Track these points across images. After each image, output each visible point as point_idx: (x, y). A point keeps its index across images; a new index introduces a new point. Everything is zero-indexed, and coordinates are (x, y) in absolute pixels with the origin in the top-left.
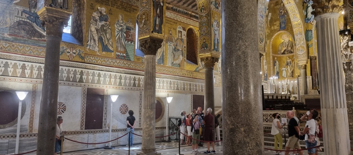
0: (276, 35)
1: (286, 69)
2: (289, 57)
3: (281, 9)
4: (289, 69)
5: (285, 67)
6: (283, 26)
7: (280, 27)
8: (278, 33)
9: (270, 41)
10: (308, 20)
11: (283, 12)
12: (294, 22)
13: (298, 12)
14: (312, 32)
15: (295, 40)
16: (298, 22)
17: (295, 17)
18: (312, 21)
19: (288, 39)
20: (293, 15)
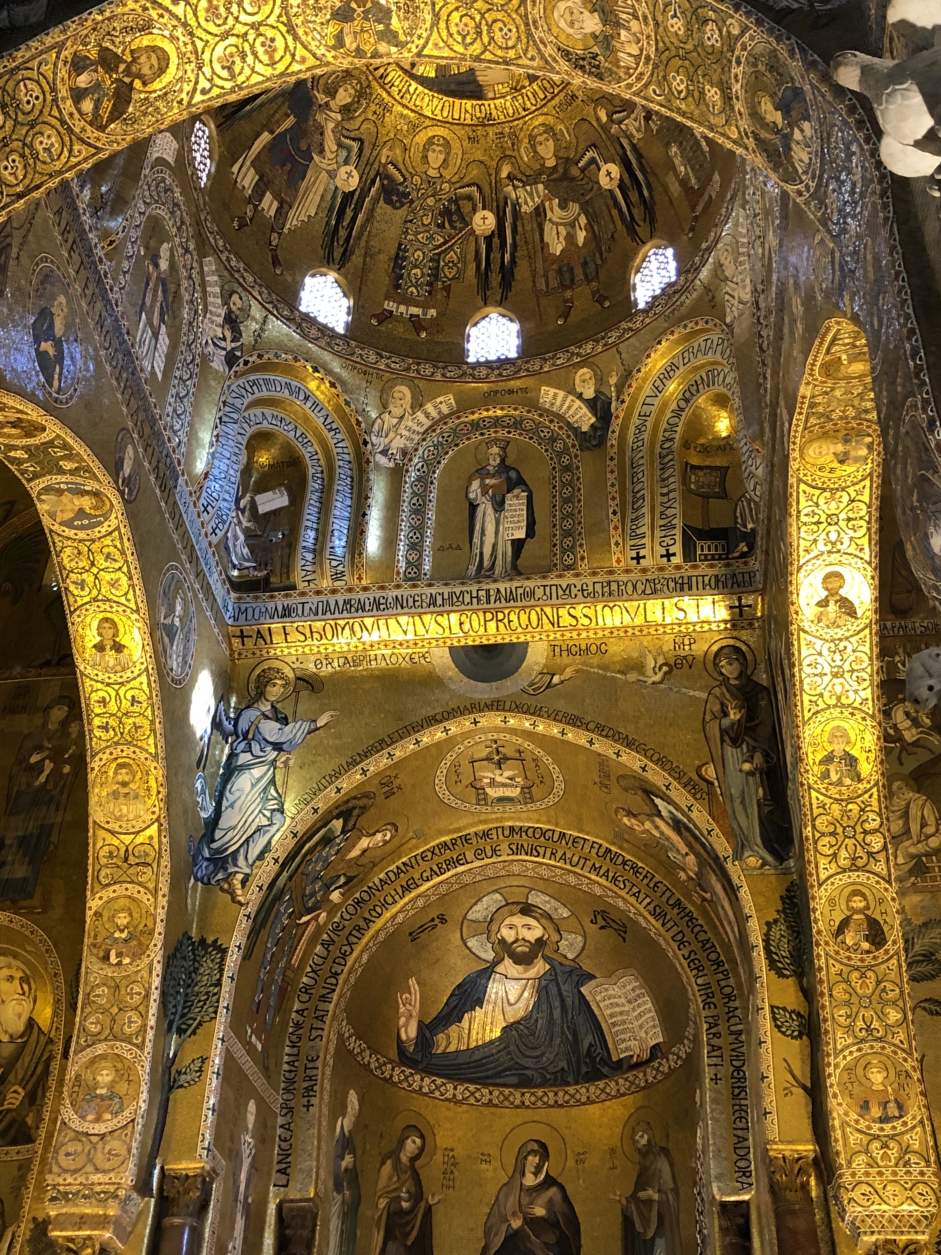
3: (39, 748)
10: (219, 861)
11: (49, 766)
12: (113, 833)
13: (161, 755)
14: (223, 959)
15: (80, 997)
16: (140, 839)
17: (126, 790)
18: (240, 877)
19: (25, 1008)
20: (121, 766)
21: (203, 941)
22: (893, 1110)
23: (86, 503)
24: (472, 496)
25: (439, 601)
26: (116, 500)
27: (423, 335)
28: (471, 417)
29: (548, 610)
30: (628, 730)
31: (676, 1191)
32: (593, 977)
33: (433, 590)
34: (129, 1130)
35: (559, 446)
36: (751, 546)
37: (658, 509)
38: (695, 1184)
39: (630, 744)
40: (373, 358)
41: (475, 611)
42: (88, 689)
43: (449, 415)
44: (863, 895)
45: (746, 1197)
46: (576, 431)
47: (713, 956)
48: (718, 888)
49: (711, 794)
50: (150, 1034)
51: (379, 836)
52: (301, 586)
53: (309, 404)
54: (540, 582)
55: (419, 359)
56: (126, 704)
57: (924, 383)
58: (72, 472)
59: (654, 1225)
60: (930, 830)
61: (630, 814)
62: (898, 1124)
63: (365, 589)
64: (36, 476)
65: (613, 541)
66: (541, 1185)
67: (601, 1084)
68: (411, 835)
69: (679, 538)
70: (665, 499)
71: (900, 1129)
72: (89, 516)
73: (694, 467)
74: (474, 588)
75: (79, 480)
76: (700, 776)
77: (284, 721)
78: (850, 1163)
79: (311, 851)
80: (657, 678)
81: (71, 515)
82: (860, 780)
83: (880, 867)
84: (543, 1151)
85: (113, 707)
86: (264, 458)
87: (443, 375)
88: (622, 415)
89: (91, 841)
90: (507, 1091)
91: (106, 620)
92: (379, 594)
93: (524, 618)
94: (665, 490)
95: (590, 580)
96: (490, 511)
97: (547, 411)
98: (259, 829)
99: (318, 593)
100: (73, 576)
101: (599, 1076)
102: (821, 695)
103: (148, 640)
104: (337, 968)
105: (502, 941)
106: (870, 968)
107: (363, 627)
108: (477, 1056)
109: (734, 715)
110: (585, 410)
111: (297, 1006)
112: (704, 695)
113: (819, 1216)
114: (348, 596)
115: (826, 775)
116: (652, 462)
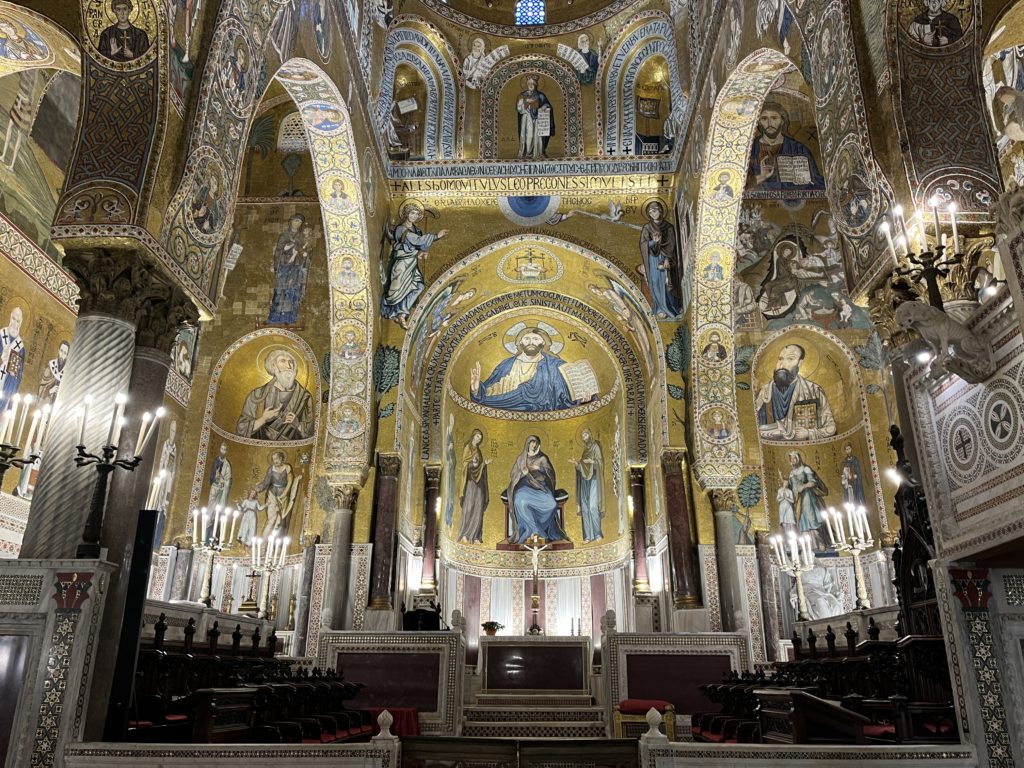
0: (247, 345)
1: (261, 508)
2: (281, 455)
3: (289, 242)
4: (272, 510)
5: (254, 498)
6: (285, 307)
7: (273, 311)
8: (259, 333)
9: (213, 364)
10: (392, 307)
11: (295, 253)
12: (343, 293)
13: (367, 254)
14: (399, 356)
15: (331, 375)
16: (356, 297)
17: (349, 272)
18: (404, 315)
19: (292, 376)
20: (345, 259)
21: (388, 347)
22: (724, 433)
23: (330, 116)
24: (519, 108)
25: (503, 171)
26: (346, 115)
27: (491, 6)
28: (518, 60)
29: (562, 179)
30: (601, 245)
31: (603, 460)
32: (564, 362)
33: (500, 164)
34: (362, 437)
35: (568, 81)
36: (671, 148)
37: (623, 123)
38: (613, 457)
39: (602, 254)
40: (463, 20)
41: (523, 177)
42: (327, 218)
43: (506, 58)
44: (717, 334)
45: (643, 466)
46: (577, 72)
47: (631, 357)
48: (640, 326)
49: (642, 281)
50: (369, 393)
51: (467, 294)
52: (428, 158)
53: (428, 47)
54: (558, 163)
55: (490, 21)
56: (348, 227)
57: (864, 129)
58: (325, 99)
59: (591, 474)
60: (748, 301)
61: (596, 287)
62: (726, 439)
63: (463, 162)
64: (304, 100)
65: (598, 141)
66: (537, 455)
67: (566, 411)
68: (482, 293)
69: (634, 141)
70: (626, 117)
71: (727, 441)
72: (330, 123)
73: (642, 99)
74: (523, 164)
75: (328, 103)
76: (638, 272)
77: (421, 234)
78: (703, 456)
79: (437, 302)
80: (617, 218)
81: (321, 122)
82: (722, 279)
83: (727, 321)
84: (538, 441)
85: (340, 228)
86: (403, 81)
87: (503, 33)
88: (604, 65)
89: (331, 296)
90: (520, 413)
91: (338, 180)
92: (470, 165)
93: (549, 182)
94: (627, 112)
95: (585, 163)
96: (530, 118)
97: (561, 59)
98: (412, 291)
99: (437, 163)
100: (320, 156)
101: (566, 407)
102: (709, 236)
103: (360, 192)
104: (447, 359)
105: (522, 345)
106: (718, 369)
107: (462, 183)
108: (506, 397)
109: (656, 239)
110: (583, 60)
111: (428, 376)
112: (640, 228)
113: (685, 477)
114: (453, 165)
115: (706, 276)
116: (620, 94)
